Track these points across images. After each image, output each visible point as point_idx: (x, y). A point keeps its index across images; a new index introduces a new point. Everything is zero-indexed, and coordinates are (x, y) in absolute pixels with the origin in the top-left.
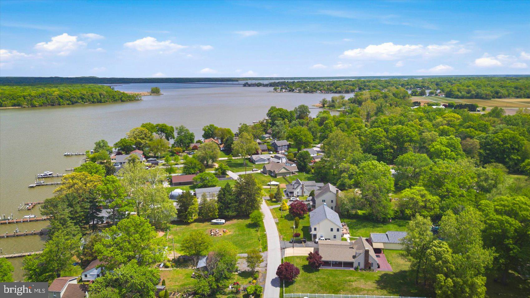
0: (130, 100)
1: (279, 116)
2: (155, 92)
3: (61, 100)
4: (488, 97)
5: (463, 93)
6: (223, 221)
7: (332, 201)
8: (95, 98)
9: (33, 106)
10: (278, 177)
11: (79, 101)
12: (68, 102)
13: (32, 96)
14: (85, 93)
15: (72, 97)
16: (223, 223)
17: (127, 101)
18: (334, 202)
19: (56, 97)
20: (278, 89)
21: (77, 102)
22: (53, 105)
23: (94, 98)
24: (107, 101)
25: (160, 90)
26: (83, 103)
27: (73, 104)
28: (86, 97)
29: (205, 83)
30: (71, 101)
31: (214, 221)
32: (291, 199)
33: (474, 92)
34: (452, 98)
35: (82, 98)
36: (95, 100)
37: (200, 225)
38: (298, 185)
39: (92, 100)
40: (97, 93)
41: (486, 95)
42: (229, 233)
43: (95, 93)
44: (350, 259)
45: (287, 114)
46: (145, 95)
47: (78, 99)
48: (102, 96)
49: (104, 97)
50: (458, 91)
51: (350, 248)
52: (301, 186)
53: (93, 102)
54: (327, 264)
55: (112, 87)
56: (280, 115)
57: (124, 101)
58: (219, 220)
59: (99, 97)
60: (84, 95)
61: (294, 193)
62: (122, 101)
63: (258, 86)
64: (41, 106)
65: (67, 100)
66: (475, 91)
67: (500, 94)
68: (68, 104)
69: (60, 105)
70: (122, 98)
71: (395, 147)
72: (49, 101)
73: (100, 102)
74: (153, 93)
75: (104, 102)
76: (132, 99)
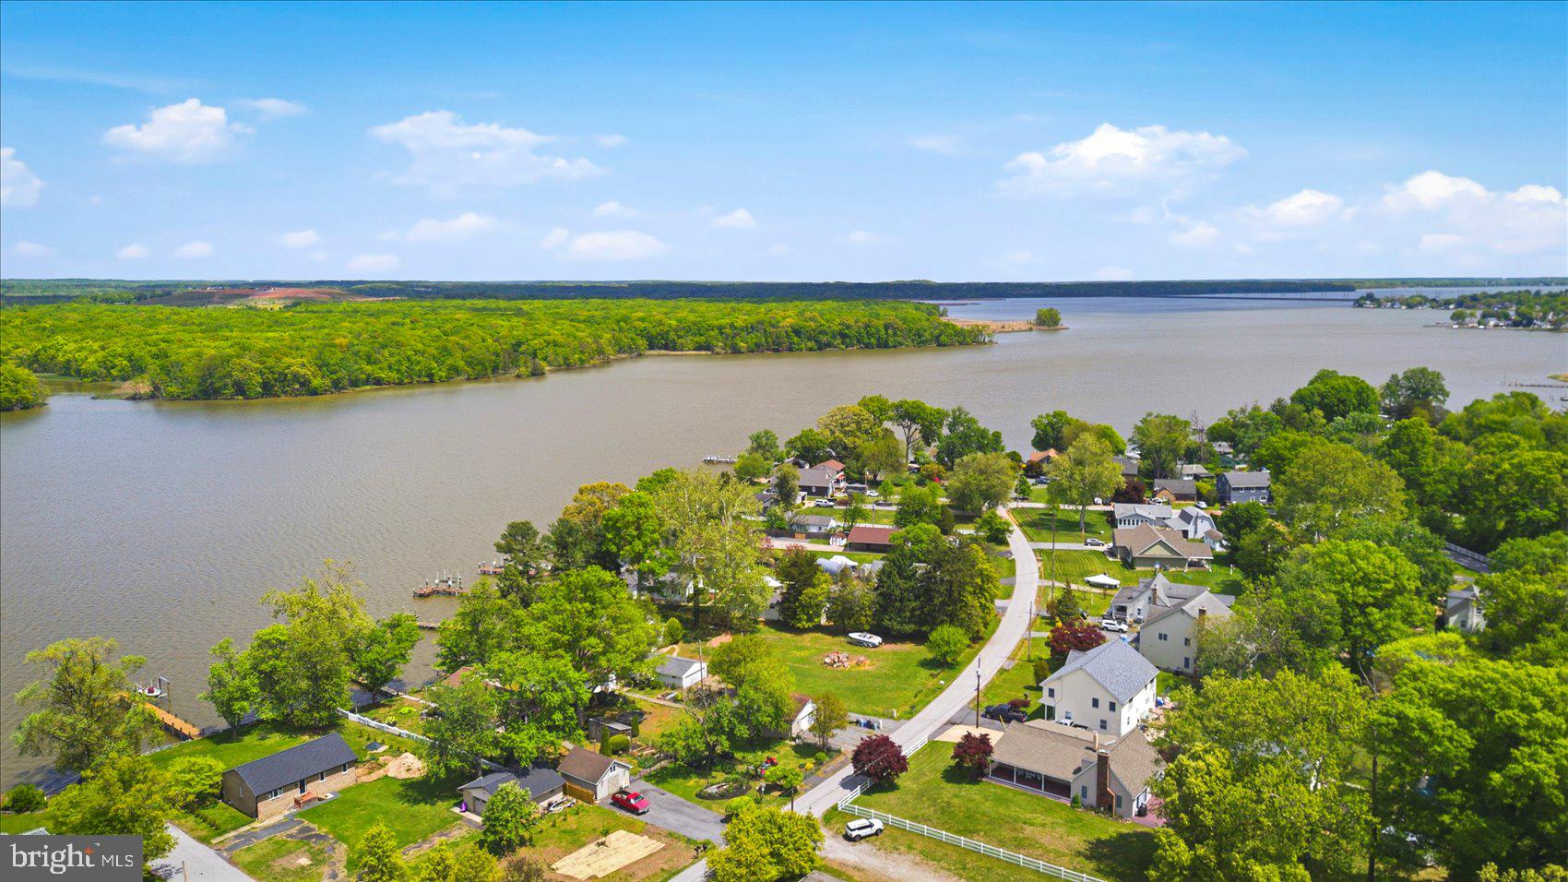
0: (961, 344)
1: (1318, 399)
2: (1048, 322)
3: (796, 339)
6: (877, 640)
7: (1187, 641)
8: (872, 335)
9: (736, 351)
10: (1138, 569)
11: (836, 343)
12: (809, 344)
13: (736, 328)
14: (851, 322)
15: (821, 333)
16: (875, 646)
17: (952, 345)
18: (1193, 643)
19: (786, 332)
20: (1472, 315)
21: (829, 345)
22: (777, 351)
23: (870, 335)
24: (901, 344)
25: (1060, 316)
26: (843, 347)
27: (820, 349)
28: (851, 332)
29: (1229, 295)
30: (816, 341)
31: (855, 635)
32: (1104, 625)
35: (843, 336)
36: (873, 340)
37: (824, 639)
38: (1144, 589)
39: (866, 340)
40: (880, 324)
42: (867, 668)
43: (875, 322)
44: (1064, 774)
45: (1343, 396)
46: (1015, 328)
47: (834, 337)
48: (890, 331)
49: (895, 334)
51: (1087, 748)
52: (1149, 594)
53: (868, 346)
54: (1005, 772)
55: (941, 308)
56: (1323, 396)
57: (944, 345)
58: (868, 635)
59: (883, 332)
60: (848, 327)
61: (1129, 611)
62: (941, 345)
63: (1410, 306)
64: (752, 352)
65: (809, 339)
68: (811, 349)
69: (790, 349)
70: (940, 335)
72: (769, 340)
73: (883, 345)
74: (1040, 324)
75: (895, 347)
76: (968, 340)
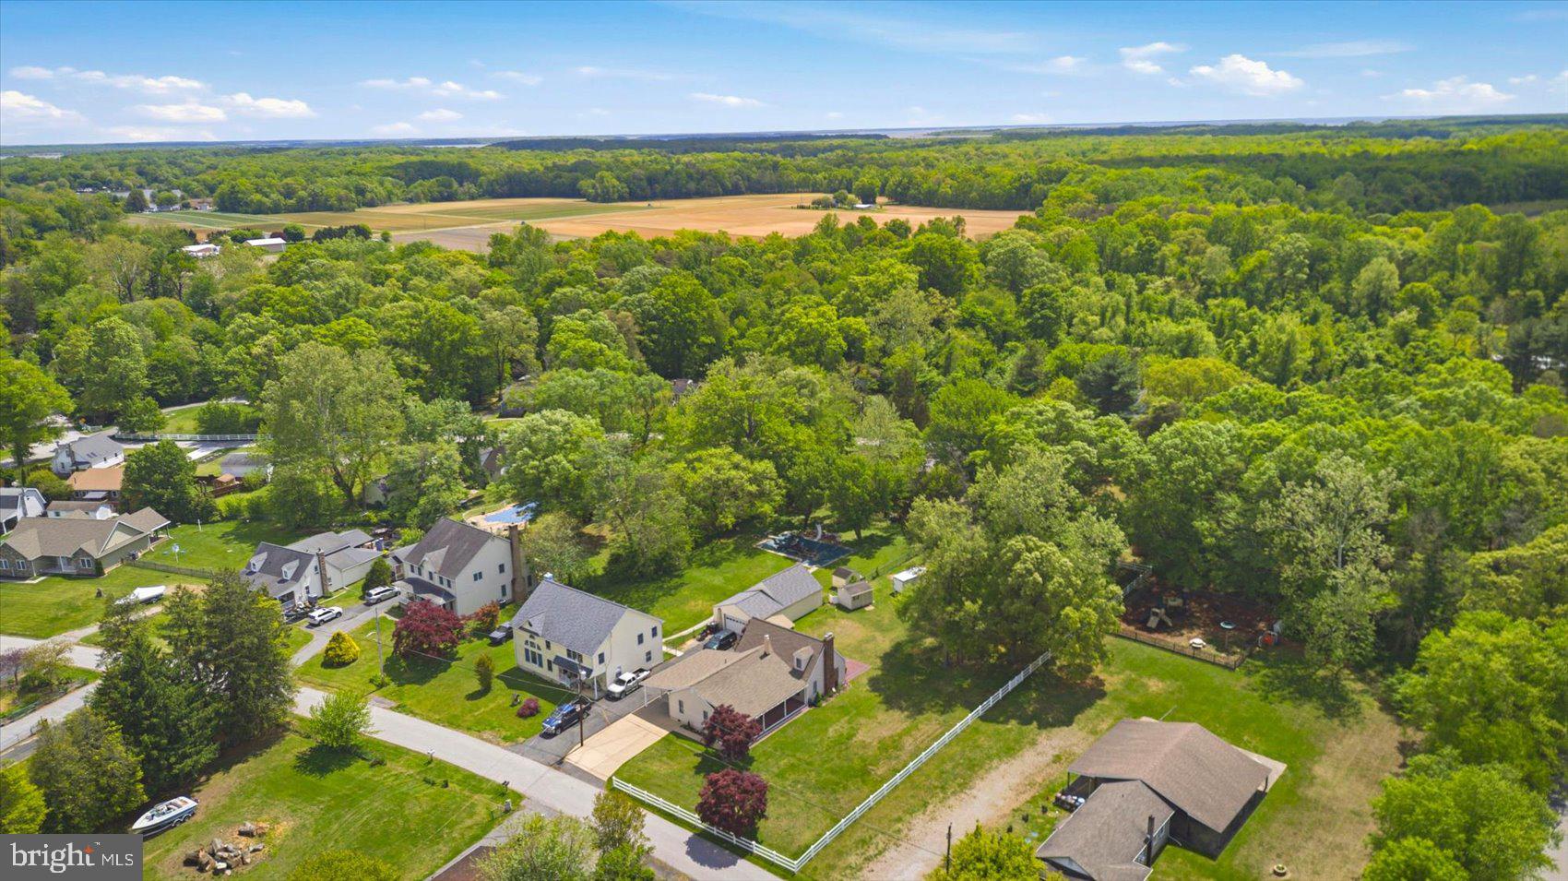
4: (345, 205)
5: (274, 196)
6: (186, 803)
7: (502, 568)
10: (106, 571)
18: (508, 568)
31: (142, 822)
33: (302, 193)
34: (246, 212)
38: (295, 563)
41: (340, 199)
42: (282, 829)
44: (796, 685)
50: (258, 190)
51: (761, 658)
52: (314, 562)
58: (162, 807)
66: (305, 189)
67: (369, 195)
71: (426, 368)
